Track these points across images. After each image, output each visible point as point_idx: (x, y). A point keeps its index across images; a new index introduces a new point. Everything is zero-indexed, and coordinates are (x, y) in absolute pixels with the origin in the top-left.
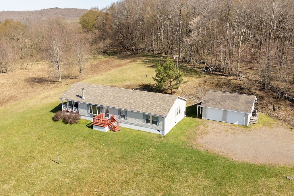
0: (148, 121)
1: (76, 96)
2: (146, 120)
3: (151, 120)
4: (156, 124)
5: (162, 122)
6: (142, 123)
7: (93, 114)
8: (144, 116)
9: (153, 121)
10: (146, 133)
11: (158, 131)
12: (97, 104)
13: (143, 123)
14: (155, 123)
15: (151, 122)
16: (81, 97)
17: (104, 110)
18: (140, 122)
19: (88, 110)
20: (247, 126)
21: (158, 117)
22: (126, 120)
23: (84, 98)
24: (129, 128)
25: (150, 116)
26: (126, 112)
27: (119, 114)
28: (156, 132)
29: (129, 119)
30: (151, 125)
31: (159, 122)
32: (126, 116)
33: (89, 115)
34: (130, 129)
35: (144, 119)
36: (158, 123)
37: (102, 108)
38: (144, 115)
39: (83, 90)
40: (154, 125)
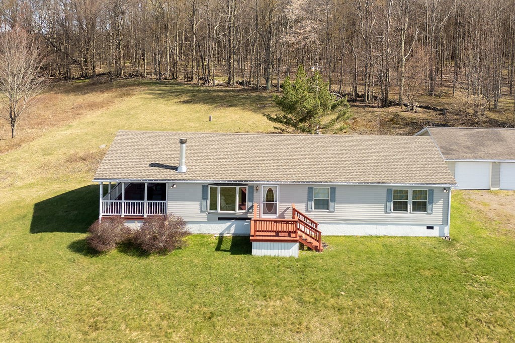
0: (400, 206)
1: (150, 165)
2: (395, 203)
3: (410, 201)
4: (424, 209)
5: (441, 202)
6: (383, 214)
7: (219, 211)
8: (388, 193)
9: (414, 203)
10: (392, 240)
11: (429, 228)
12: (239, 178)
13: (386, 212)
14: (420, 206)
15: (410, 206)
16: (176, 168)
17: (261, 195)
18: (377, 210)
19: (204, 202)
21: (432, 191)
22: (333, 212)
23: (184, 169)
24: (339, 235)
25: (407, 192)
26: (333, 189)
27: (310, 200)
28: (422, 232)
29: (341, 209)
30: (410, 215)
31: (431, 202)
32: (333, 200)
33: (204, 217)
34: (345, 236)
35: (387, 201)
36: (429, 207)
37: (254, 188)
38: (389, 191)
39: (184, 145)
40: (420, 215)
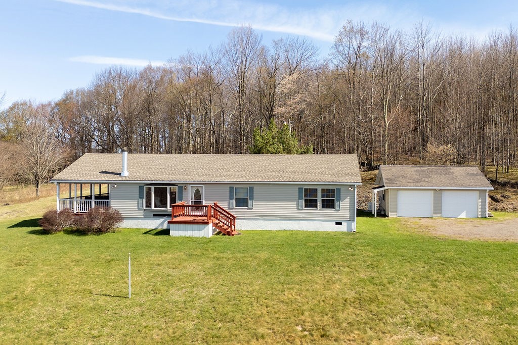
0: (311, 203)
2: (306, 200)
3: (319, 198)
4: (333, 206)
5: (348, 200)
6: (295, 210)
7: (154, 209)
8: (299, 192)
9: (323, 201)
11: (337, 224)
12: (170, 179)
13: (298, 209)
14: (329, 204)
15: (319, 204)
16: (119, 174)
17: (189, 194)
18: (290, 207)
19: (140, 201)
20: (486, 217)
21: (339, 189)
22: (252, 209)
23: (126, 173)
25: (316, 190)
26: (251, 188)
27: (231, 198)
28: (331, 227)
29: (258, 207)
30: (319, 211)
31: (339, 200)
32: (252, 199)
33: (141, 214)
35: (299, 199)
36: (336, 204)
37: (183, 187)
38: (301, 188)
40: (329, 211)
